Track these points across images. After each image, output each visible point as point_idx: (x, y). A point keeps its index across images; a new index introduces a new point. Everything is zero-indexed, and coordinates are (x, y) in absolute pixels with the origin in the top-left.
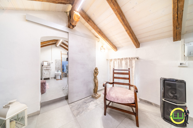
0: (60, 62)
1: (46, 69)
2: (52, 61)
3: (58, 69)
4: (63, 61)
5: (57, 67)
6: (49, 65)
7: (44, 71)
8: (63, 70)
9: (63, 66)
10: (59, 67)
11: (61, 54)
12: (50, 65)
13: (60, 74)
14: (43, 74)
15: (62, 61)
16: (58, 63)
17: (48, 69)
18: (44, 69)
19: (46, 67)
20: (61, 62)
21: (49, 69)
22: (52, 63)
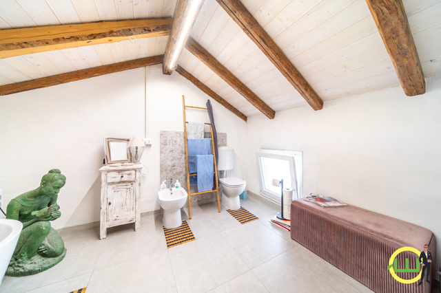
0: (181, 141)
1: (118, 179)
2: (149, 140)
3: (170, 175)
4: (190, 137)
5: (169, 163)
6: (133, 156)
7: (107, 192)
8: (193, 179)
9: (192, 162)
10: (176, 162)
11: (185, 107)
12: (136, 158)
13: (183, 204)
14: (104, 206)
15: (186, 140)
16: (170, 147)
17: (126, 178)
18: (110, 180)
19: (119, 171)
20: (182, 143)
21: (132, 178)
22: (150, 146)
